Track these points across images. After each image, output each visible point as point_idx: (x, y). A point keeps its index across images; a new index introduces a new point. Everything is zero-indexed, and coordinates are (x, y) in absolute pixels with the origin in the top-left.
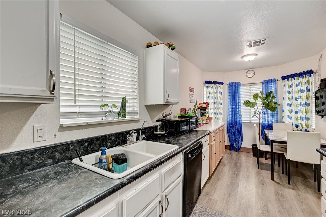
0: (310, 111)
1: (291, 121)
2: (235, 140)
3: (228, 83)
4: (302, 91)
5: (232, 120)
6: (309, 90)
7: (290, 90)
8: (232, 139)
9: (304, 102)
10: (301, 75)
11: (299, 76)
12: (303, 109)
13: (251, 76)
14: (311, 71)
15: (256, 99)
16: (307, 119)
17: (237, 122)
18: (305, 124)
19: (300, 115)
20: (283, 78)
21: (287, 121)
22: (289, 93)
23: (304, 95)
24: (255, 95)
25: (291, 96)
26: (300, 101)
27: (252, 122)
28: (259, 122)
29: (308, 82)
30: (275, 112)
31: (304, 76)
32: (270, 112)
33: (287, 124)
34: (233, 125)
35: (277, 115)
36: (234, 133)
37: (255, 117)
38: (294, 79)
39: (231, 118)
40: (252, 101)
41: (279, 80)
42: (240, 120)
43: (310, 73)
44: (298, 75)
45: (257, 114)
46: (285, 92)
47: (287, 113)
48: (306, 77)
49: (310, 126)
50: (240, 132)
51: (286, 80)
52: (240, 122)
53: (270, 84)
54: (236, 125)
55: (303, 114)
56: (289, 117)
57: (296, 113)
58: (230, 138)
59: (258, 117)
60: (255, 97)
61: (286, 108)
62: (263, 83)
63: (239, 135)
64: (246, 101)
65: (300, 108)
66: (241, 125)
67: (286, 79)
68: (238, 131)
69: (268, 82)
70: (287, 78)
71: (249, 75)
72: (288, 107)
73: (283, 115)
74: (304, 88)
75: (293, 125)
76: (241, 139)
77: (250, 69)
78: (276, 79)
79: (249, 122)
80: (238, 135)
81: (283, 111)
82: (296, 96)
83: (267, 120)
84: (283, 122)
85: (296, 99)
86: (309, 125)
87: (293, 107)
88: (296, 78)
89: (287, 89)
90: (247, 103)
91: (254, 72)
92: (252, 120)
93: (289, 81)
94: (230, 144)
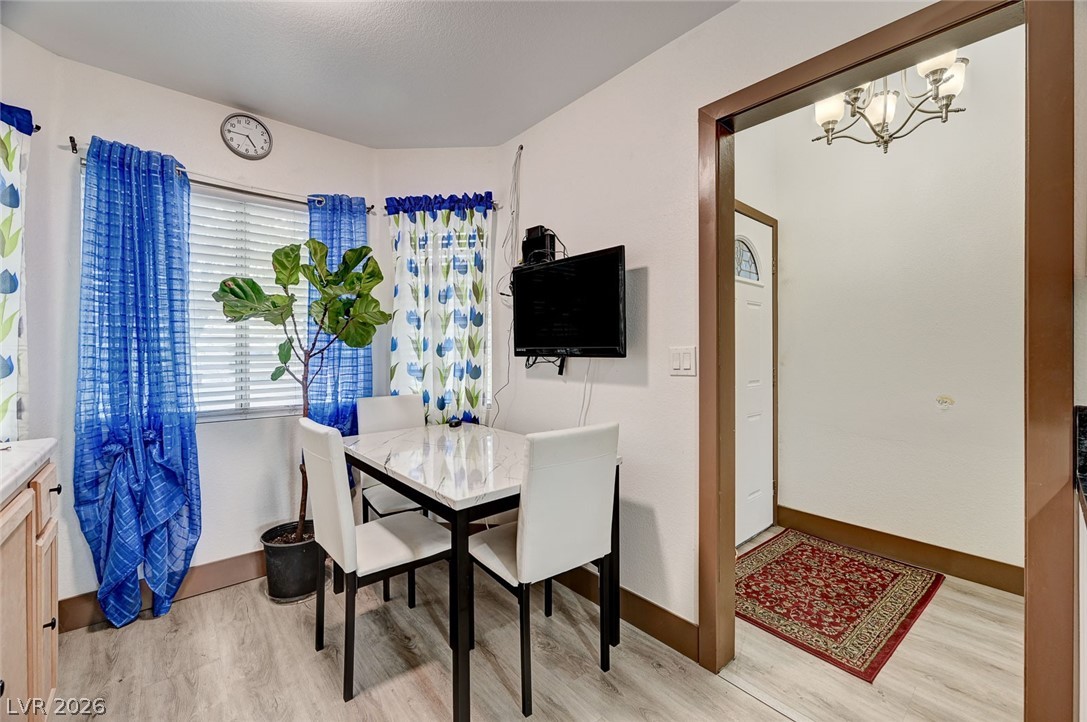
0: (482, 345)
1: (418, 387)
2: (147, 540)
3: (84, 144)
4: (461, 267)
5: (119, 405)
6: (479, 264)
7: (419, 259)
8: (121, 546)
9: (465, 310)
10: (459, 205)
11: (452, 209)
12: (464, 334)
13: (252, 152)
14: (488, 196)
15: (291, 275)
16: (476, 373)
17: (165, 418)
18: (467, 391)
19: (451, 357)
20: (394, 206)
21: (408, 385)
22: (415, 270)
23: (466, 282)
24: (287, 255)
25: (421, 281)
26: (452, 304)
27: (253, 405)
28: (300, 402)
29: (480, 236)
30: (361, 352)
31: (468, 212)
32: (347, 352)
33: (406, 400)
34: (128, 447)
35: (369, 364)
36: (140, 504)
37: (286, 376)
38: (435, 217)
39: (111, 392)
40: (265, 278)
41: (374, 214)
42: (183, 400)
43: (485, 202)
44: (446, 204)
45: (293, 358)
46: (402, 266)
47: (405, 356)
48: (472, 216)
49: (481, 399)
50: (181, 481)
51: (403, 217)
52: (181, 417)
53: (345, 220)
54: (153, 442)
55: (462, 356)
56: (412, 370)
57: (440, 351)
58: (101, 543)
59: (300, 377)
60: (284, 267)
61: (401, 329)
62: (313, 204)
63: (177, 502)
64: (233, 280)
65: (453, 331)
66: (192, 431)
67: (405, 211)
68: (170, 476)
69: (334, 209)
70: (407, 205)
71: (238, 141)
72: (412, 329)
73: (393, 364)
74: (467, 256)
75: (426, 399)
76: (185, 521)
77: (247, 111)
78: (368, 203)
79: (232, 406)
80: (169, 502)
81: (394, 346)
82: (439, 284)
83: (329, 390)
84: (395, 393)
85: (441, 298)
86: (477, 397)
87: (430, 330)
88: (441, 213)
89: (406, 252)
90: (239, 296)
91: (266, 136)
92: (252, 396)
93: (414, 220)
94: (100, 579)
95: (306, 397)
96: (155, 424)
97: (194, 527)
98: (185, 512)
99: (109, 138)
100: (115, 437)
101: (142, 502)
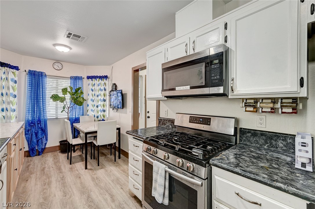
0: (106, 105)
1: (93, 114)
2: (38, 141)
3: (27, 70)
4: (101, 90)
5: (33, 117)
6: (105, 90)
7: (93, 88)
8: (33, 142)
9: (102, 98)
10: (101, 78)
11: (100, 78)
12: (102, 103)
13: (59, 69)
14: (107, 76)
15: (65, 93)
16: (104, 111)
17: (41, 119)
18: (103, 115)
19: (99, 108)
20: (88, 78)
21: (91, 113)
22: (92, 90)
23: (102, 93)
24: (64, 90)
25: (94, 93)
26: (100, 97)
27: (59, 117)
28: (67, 117)
29: (105, 84)
30: (82, 107)
31: (103, 79)
32: (78, 107)
33: (90, 117)
34: (35, 124)
35: (83, 109)
36: (36, 134)
37: (64, 112)
38: (96, 80)
39: (32, 115)
40: (61, 95)
41: (85, 79)
42: (45, 116)
43: (106, 77)
44: (99, 77)
45: (66, 108)
46: (90, 89)
47: (90, 108)
48: (104, 80)
49: (106, 116)
50: (44, 131)
52: (44, 119)
53: (78, 80)
54: (39, 124)
55: (102, 108)
56: (92, 110)
57: (97, 107)
58: (30, 142)
59: (67, 112)
60: (64, 92)
61: (90, 103)
62: (71, 78)
63: (43, 135)
64: (54, 94)
65: (100, 103)
66: (46, 122)
67: (90, 79)
68: (42, 130)
69: (76, 79)
70: (91, 77)
71: (56, 67)
72: (92, 102)
73: (88, 109)
74: (102, 88)
75: (95, 116)
76: (45, 138)
77: (58, 61)
78: (83, 77)
79: (55, 117)
80: (42, 135)
81: (88, 106)
82: (97, 93)
83: (74, 114)
84: (88, 115)
85: (97, 96)
87: (95, 102)
88: (98, 79)
89: (91, 87)
90: (55, 98)
91: (62, 66)
92: (59, 115)
93: (92, 80)
94: (29, 148)
95: (68, 116)
96: (39, 120)
97: (47, 140)
98: (45, 137)
99: (32, 70)
100: (32, 123)
101: (37, 134)
